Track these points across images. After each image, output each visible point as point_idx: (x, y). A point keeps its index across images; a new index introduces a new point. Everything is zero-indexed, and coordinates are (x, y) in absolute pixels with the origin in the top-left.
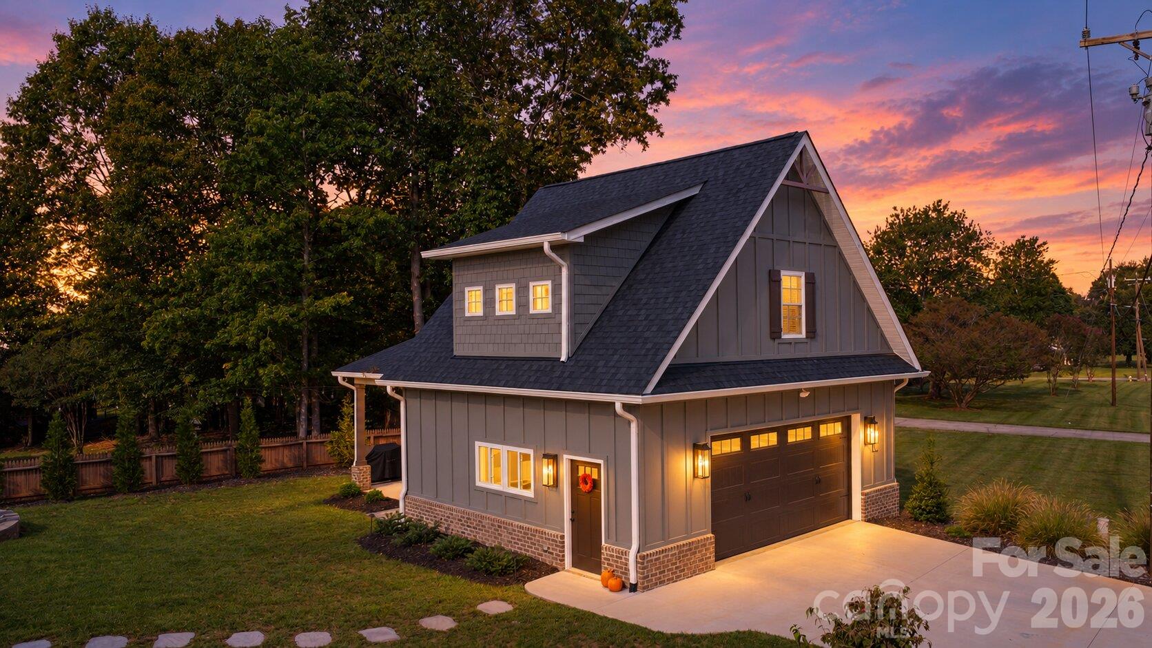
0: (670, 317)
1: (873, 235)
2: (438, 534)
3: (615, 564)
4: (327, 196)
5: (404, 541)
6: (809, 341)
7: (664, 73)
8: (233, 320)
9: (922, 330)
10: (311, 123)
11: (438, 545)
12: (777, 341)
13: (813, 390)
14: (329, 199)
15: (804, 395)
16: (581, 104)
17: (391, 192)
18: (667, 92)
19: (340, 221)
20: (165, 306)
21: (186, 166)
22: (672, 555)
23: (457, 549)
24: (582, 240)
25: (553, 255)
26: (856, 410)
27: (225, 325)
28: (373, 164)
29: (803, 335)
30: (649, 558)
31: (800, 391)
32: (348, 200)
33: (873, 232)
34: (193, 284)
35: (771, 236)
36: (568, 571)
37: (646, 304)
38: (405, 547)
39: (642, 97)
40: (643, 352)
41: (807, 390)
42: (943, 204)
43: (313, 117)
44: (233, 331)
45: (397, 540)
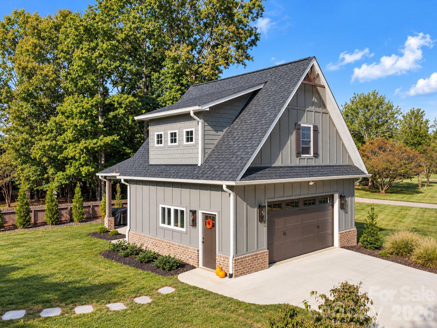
0: (249, 145)
1: (344, 107)
2: (141, 250)
3: (222, 264)
4: (109, 90)
5: (125, 254)
6: (314, 158)
7: (255, 32)
8: (69, 146)
9: (366, 153)
10: (101, 55)
11: (141, 255)
12: (299, 158)
13: (316, 182)
14: (109, 91)
15: (311, 184)
16: (220, 46)
17: (135, 88)
18: (256, 41)
19: (114, 101)
20: (41, 140)
21: (48, 76)
22: (249, 260)
23: (149, 257)
24: (208, 109)
25: (195, 117)
26: (336, 192)
27: (66, 148)
28: (127, 75)
29: (312, 155)
30: (238, 261)
31: (309, 182)
32: (117, 92)
33: (343, 105)
34: (52, 130)
35: (296, 108)
36: (201, 268)
37: (237, 139)
38: (125, 257)
39: (246, 43)
40: (236, 162)
41: (313, 181)
42: (376, 92)
43: (102, 52)
44: (70, 152)
45: (122, 253)
